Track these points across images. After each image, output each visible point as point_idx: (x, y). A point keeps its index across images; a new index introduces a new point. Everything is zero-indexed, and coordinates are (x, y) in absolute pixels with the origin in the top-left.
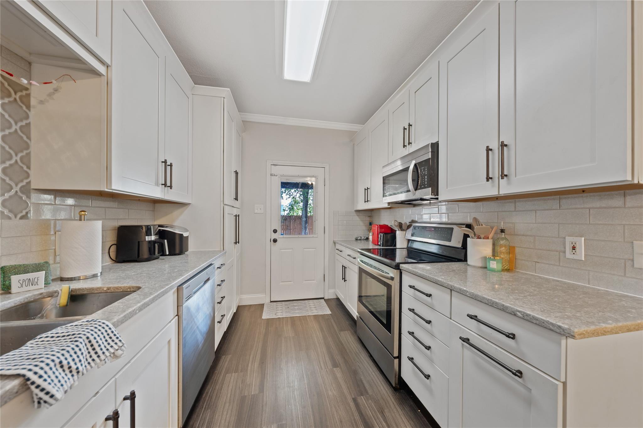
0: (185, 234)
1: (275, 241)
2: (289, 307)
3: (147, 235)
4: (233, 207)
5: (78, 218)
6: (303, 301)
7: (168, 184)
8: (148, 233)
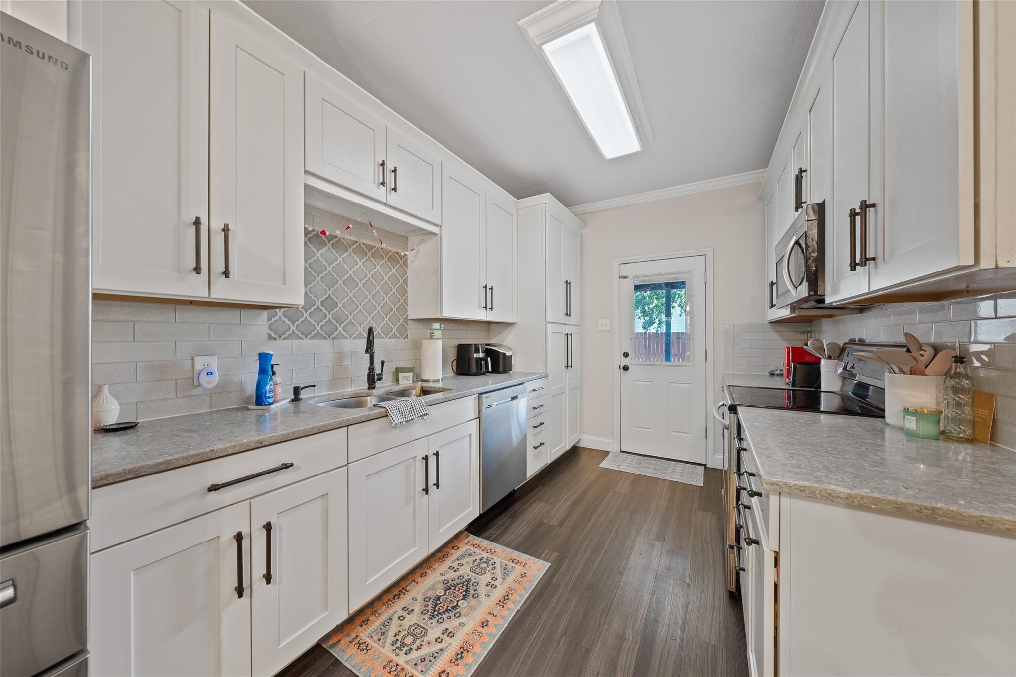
0: (508, 354)
1: (626, 368)
2: (643, 463)
3: (475, 353)
4: (564, 324)
5: (429, 338)
6: (667, 461)
7: (489, 306)
8: (477, 351)
